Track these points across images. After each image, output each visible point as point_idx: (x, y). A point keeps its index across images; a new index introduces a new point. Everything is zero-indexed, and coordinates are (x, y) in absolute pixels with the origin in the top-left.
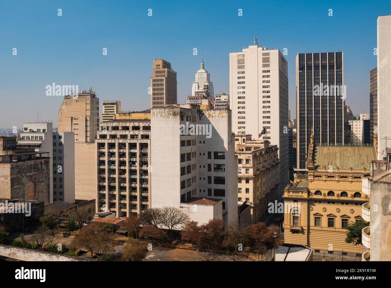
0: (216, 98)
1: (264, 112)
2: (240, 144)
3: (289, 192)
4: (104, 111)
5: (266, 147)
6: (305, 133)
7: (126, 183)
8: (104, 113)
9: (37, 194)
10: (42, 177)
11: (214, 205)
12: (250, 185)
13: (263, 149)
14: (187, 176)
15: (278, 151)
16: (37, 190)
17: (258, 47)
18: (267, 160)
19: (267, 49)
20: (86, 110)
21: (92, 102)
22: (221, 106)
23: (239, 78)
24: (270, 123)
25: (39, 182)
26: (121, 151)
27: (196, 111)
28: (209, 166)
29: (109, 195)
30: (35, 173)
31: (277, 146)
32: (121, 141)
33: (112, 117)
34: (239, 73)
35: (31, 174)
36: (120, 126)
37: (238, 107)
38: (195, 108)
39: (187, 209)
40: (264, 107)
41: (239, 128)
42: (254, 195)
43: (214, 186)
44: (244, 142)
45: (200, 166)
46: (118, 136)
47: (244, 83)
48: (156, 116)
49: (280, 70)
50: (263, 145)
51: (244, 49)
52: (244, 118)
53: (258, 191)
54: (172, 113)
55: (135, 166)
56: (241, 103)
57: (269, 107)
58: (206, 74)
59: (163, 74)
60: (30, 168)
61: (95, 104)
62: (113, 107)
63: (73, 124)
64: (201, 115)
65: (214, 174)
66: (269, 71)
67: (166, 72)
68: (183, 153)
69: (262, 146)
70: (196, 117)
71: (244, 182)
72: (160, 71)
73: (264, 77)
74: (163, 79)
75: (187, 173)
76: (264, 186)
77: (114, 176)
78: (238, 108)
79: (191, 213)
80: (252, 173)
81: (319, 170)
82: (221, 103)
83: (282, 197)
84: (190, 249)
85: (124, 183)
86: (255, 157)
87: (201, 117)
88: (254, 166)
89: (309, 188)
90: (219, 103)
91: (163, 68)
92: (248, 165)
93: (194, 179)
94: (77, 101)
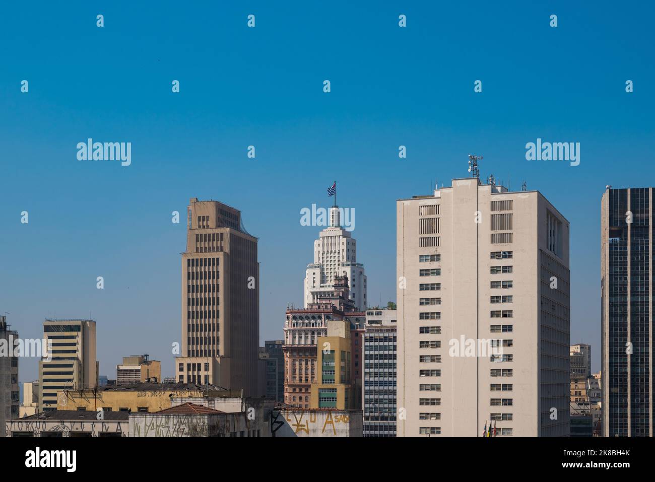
1: (494, 372)
22: (381, 340)
23: (423, 273)
24: (511, 404)
27: (262, 415)
33: (71, 366)
34: (423, 258)
36: (65, 430)
37: (421, 357)
41: (424, 416)
47: (438, 288)
49: (541, 252)
51: (439, 189)
52: (436, 388)
54: (186, 430)
56: (428, 346)
57: (510, 357)
58: (344, 240)
59: (219, 245)
62: (73, 337)
64: (276, 426)
66: (509, 255)
67: (227, 238)
70: (261, 431)
72: (209, 235)
73: (494, 270)
74: (218, 259)
78: (421, 361)
82: (381, 331)
87: (277, 432)
90: (377, 331)
91: (218, 226)
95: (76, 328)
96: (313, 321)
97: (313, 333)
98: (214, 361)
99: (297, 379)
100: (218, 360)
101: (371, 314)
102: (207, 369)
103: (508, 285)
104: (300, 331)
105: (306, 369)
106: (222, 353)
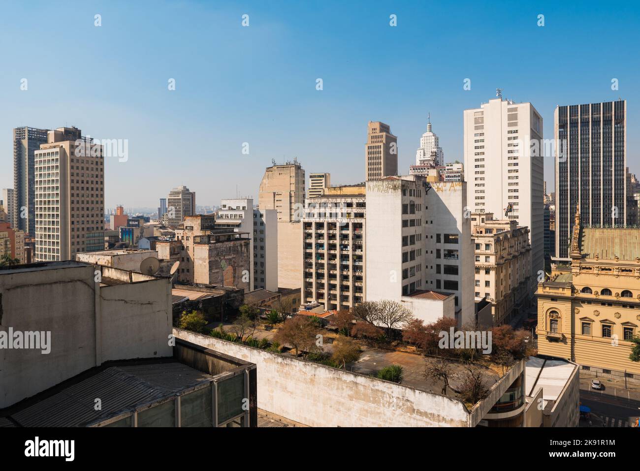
0: (447, 168)
1: (510, 184)
2: (478, 224)
3: (544, 287)
4: (310, 185)
5: (513, 229)
6: (567, 211)
7: (336, 270)
8: (310, 187)
9: (237, 279)
10: (242, 261)
11: (444, 300)
12: (492, 277)
13: (509, 231)
14: (410, 264)
15: (530, 234)
16: (236, 275)
17: (502, 101)
19: (514, 103)
20: (290, 184)
21: (297, 175)
22: (453, 177)
23: (476, 141)
24: (518, 198)
25: (238, 266)
26: (331, 232)
27: (422, 184)
28: (438, 251)
29: (317, 283)
30: (235, 256)
31: (527, 227)
33: (320, 192)
34: (476, 135)
35: (230, 257)
36: (329, 202)
37: (476, 178)
38: (420, 180)
39: (409, 304)
40: (509, 178)
41: (477, 204)
42: (496, 290)
43: (444, 277)
44: (483, 222)
45: (427, 252)
47: (483, 148)
48: (372, 190)
49: (531, 129)
50: (509, 226)
51: (483, 104)
52: (483, 192)
53: (502, 284)
54: (391, 187)
55: (347, 250)
56: (479, 173)
57: (517, 177)
58: (434, 137)
59: (381, 140)
60: (229, 250)
61: (300, 177)
62: (321, 180)
63: (276, 201)
64: (427, 189)
65: (444, 262)
66: (516, 132)
67: (384, 137)
68: (404, 235)
69: (508, 228)
70: (422, 191)
71: (483, 272)
72: (377, 136)
73: (509, 138)
74: (381, 146)
75: (411, 260)
76: (510, 279)
77: (322, 261)
78: (476, 180)
79: (415, 309)
80: (494, 262)
81: (587, 260)
82: (453, 173)
83: (535, 293)
84: (413, 352)
85: (334, 270)
86: (497, 241)
87: (428, 192)
88: (496, 253)
89: (573, 284)
90: (451, 173)
91: (380, 132)
92: (488, 252)
93: (419, 267)
94: (280, 174)
95: (323, 176)
96: (422, 171)
101: (448, 166)
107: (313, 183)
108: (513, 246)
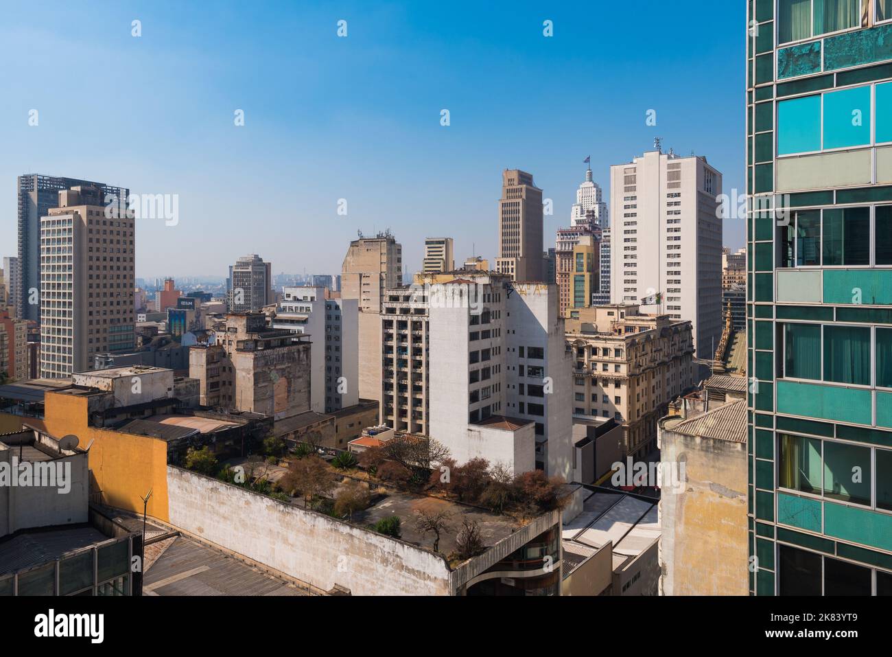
1: (670, 264)
2: (616, 320)
4: (427, 254)
5: (662, 327)
8: (427, 257)
9: (292, 394)
10: (299, 371)
11: (516, 431)
12: (623, 392)
13: (655, 330)
14: (481, 384)
15: (694, 331)
16: (292, 389)
17: (660, 153)
18: (663, 347)
19: (676, 157)
20: (381, 263)
21: (389, 252)
23: (626, 207)
24: (679, 283)
25: (295, 377)
26: (417, 332)
27: (501, 286)
28: (522, 367)
29: (399, 397)
30: (290, 365)
31: (690, 322)
32: (415, 318)
33: (439, 263)
34: (626, 199)
35: (283, 367)
37: (625, 256)
38: (499, 282)
39: (478, 433)
40: (669, 256)
41: (626, 290)
42: (628, 408)
43: (528, 399)
44: (622, 317)
45: (508, 368)
46: (412, 311)
47: (635, 216)
49: (699, 193)
50: (655, 323)
51: (636, 158)
52: (634, 273)
53: (638, 401)
56: (629, 249)
57: (679, 255)
58: (595, 189)
59: (520, 195)
60: (282, 358)
61: (393, 253)
62: (440, 247)
63: (362, 285)
64: (509, 291)
65: (528, 380)
66: (678, 195)
67: (524, 190)
68: (473, 350)
69: (653, 325)
70: (501, 295)
71: (611, 386)
72: (514, 189)
73: (669, 204)
74: (519, 202)
75: (482, 379)
76: (654, 392)
77: (405, 370)
78: (625, 258)
80: (626, 372)
85: (420, 380)
86: (632, 345)
87: (509, 295)
88: (629, 360)
90: (606, 242)
91: (519, 184)
92: (618, 359)
93: (497, 387)
94: (368, 250)
95: (442, 242)
96: (572, 236)
97: (573, 243)
98: (517, 259)
99: (564, 270)
100: (519, 259)
101: (606, 231)
102: (512, 264)
103: (677, 213)
104: (565, 243)
105: (569, 264)
106: (521, 255)
107: (429, 252)
108: (661, 350)
